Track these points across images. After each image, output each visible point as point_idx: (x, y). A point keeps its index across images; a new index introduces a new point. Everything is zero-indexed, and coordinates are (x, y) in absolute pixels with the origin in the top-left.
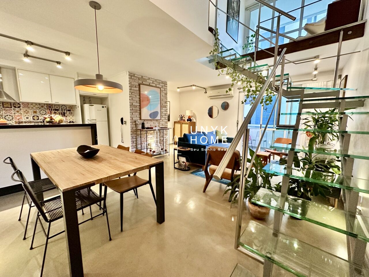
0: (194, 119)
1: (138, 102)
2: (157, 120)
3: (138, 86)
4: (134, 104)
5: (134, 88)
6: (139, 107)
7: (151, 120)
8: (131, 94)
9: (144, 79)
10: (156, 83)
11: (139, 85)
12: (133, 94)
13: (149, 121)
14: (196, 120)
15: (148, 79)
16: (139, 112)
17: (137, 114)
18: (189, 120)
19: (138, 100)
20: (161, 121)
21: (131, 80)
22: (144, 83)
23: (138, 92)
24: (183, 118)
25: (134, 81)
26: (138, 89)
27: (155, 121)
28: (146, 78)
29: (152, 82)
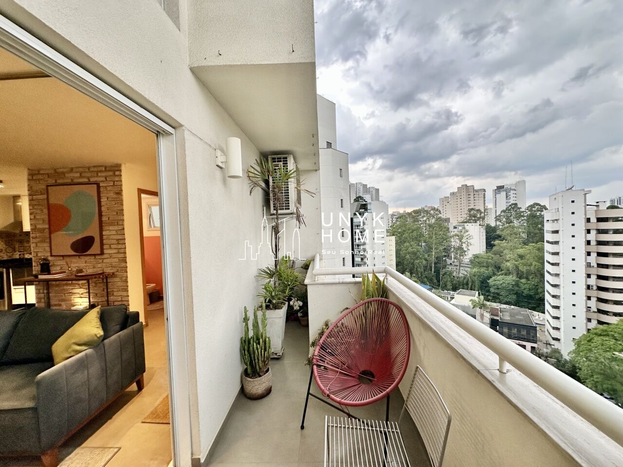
4: (38, 226)
9: (60, 173)
10: (88, 174)
12: (36, 207)
16: (48, 240)
19: (46, 217)
22: (59, 181)
25: (38, 182)
27: (88, 258)
28: (65, 170)
29: (78, 175)
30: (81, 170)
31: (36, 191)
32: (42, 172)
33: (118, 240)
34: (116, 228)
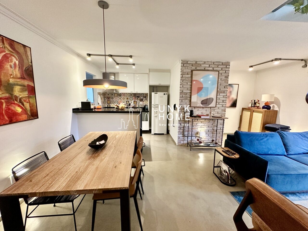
0: (276, 106)
1: (190, 89)
2: (211, 107)
3: (190, 73)
4: (184, 91)
5: (185, 75)
6: (190, 94)
7: (203, 107)
8: (182, 81)
9: (199, 64)
10: (213, 66)
11: (192, 71)
12: (184, 81)
13: (200, 108)
14: (279, 107)
15: (203, 64)
16: (189, 99)
17: (187, 101)
18: (267, 107)
19: (189, 86)
20: (215, 108)
21: (184, 68)
22: (198, 68)
23: (190, 79)
24: (257, 105)
25: (187, 68)
26: (190, 76)
27: (207, 109)
28: (201, 63)
29: (208, 66)
30: (210, 63)
31: (185, 72)
32: (188, 62)
33: (223, 101)
34: (223, 94)
